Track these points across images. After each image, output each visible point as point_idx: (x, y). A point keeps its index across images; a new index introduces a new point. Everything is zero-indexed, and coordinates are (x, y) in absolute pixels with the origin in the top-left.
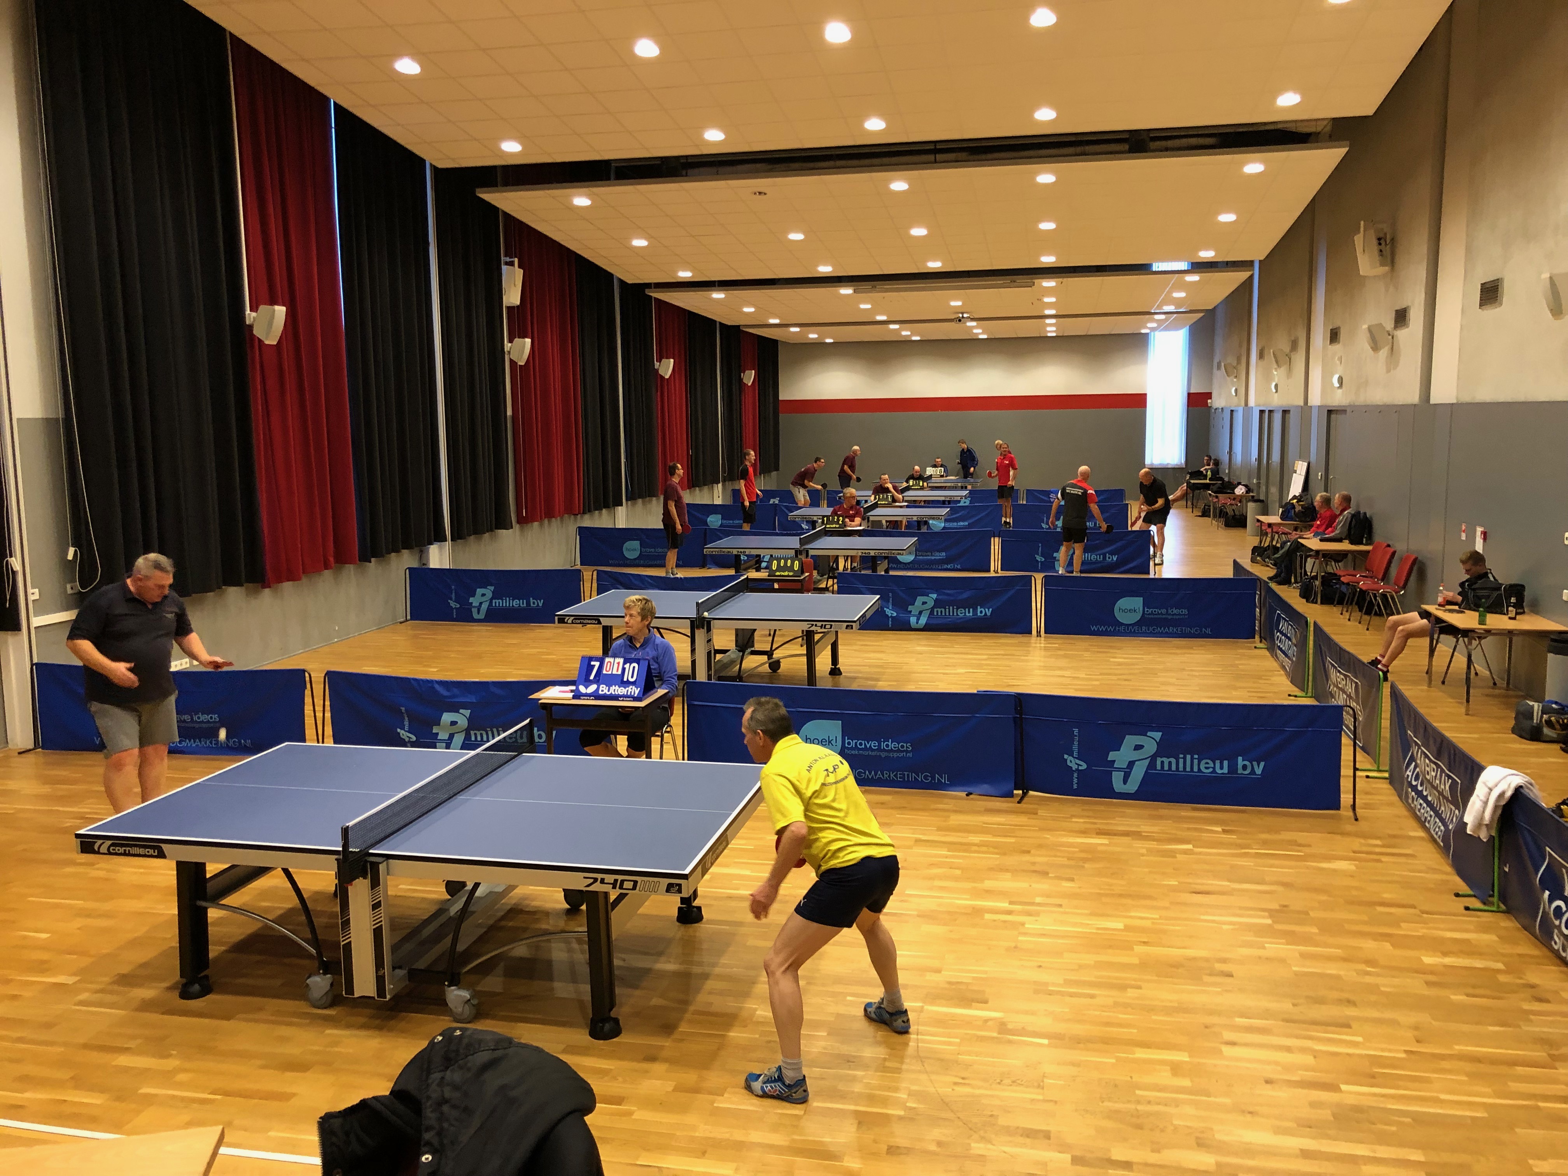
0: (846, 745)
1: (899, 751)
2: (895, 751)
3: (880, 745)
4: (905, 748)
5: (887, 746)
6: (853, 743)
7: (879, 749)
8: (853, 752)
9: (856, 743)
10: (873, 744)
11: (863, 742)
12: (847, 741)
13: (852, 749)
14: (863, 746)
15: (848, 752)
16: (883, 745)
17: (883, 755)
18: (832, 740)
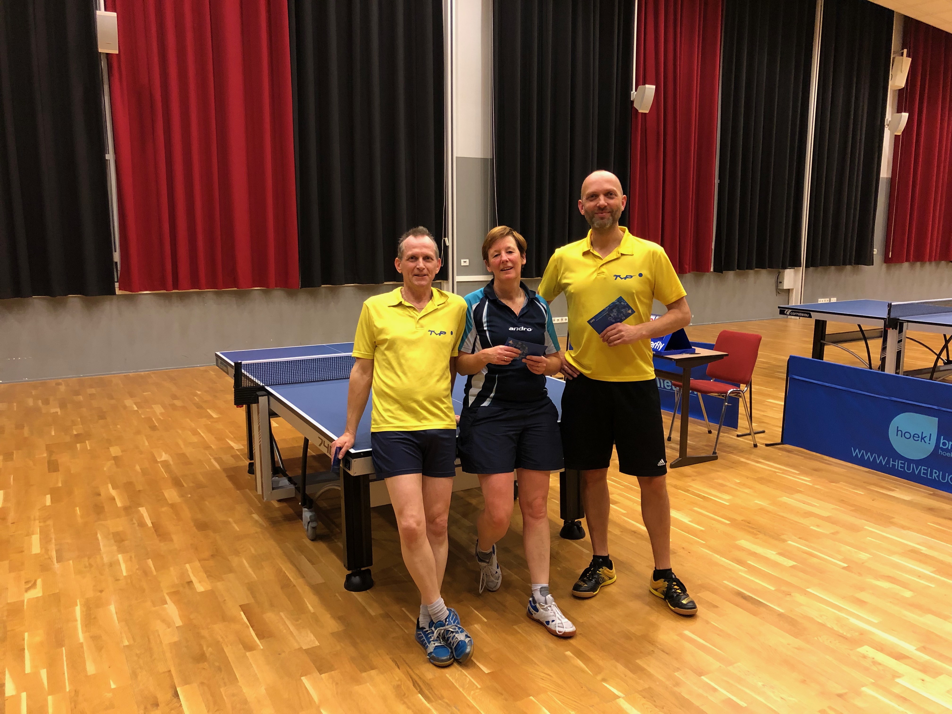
0: (941, 446)
8: (948, 454)
12: (942, 441)
13: (947, 450)
15: (942, 453)
18: (926, 437)
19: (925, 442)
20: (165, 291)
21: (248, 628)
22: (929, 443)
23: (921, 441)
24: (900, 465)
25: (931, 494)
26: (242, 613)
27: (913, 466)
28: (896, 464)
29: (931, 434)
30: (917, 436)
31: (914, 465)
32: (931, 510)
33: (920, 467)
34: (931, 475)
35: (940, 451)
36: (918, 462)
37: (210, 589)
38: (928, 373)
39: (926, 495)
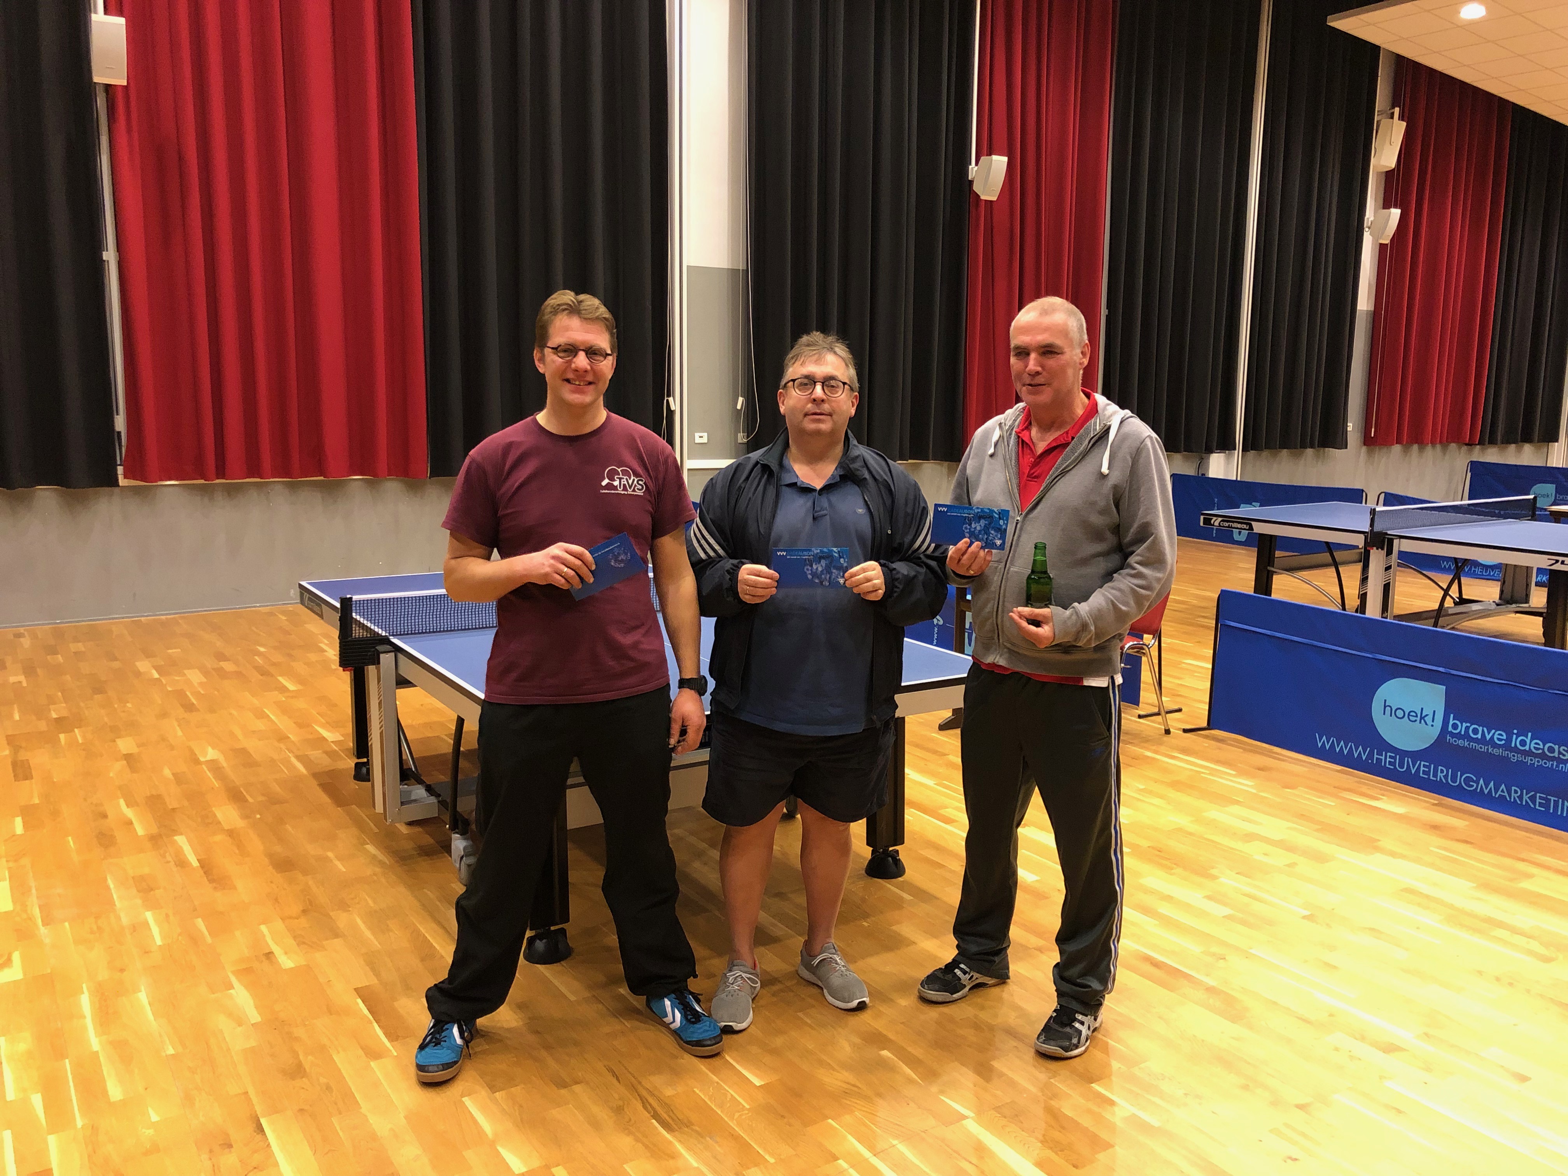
0: (1450, 729)
1: (1543, 756)
2: (1536, 756)
3: (1509, 740)
4: (1556, 755)
5: (1523, 743)
6: (1462, 727)
7: (1507, 746)
8: (1460, 742)
9: (1467, 728)
10: (1499, 736)
11: (1480, 729)
12: (1451, 722)
13: (1459, 736)
14: (1479, 736)
15: (1452, 740)
16: (1516, 741)
17: (1515, 758)
18: (1427, 715)
19: (1426, 724)
20: (202, 481)
21: (371, 1023)
22: (1432, 726)
23: (1420, 722)
24: (1388, 759)
25: (1434, 805)
26: (359, 1001)
27: (1408, 761)
28: (1383, 758)
29: (1434, 712)
30: (1414, 714)
31: (1410, 760)
32: (1435, 828)
33: (1419, 762)
34: (1435, 775)
35: (1448, 738)
36: (1416, 755)
37: (305, 963)
38: (1431, 618)
39: (1428, 805)
